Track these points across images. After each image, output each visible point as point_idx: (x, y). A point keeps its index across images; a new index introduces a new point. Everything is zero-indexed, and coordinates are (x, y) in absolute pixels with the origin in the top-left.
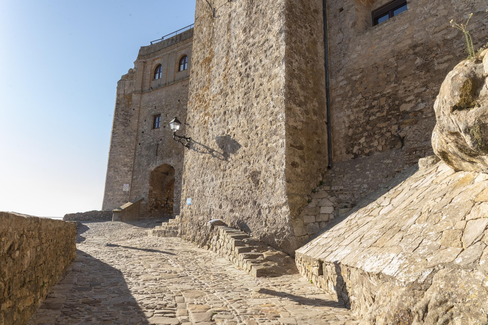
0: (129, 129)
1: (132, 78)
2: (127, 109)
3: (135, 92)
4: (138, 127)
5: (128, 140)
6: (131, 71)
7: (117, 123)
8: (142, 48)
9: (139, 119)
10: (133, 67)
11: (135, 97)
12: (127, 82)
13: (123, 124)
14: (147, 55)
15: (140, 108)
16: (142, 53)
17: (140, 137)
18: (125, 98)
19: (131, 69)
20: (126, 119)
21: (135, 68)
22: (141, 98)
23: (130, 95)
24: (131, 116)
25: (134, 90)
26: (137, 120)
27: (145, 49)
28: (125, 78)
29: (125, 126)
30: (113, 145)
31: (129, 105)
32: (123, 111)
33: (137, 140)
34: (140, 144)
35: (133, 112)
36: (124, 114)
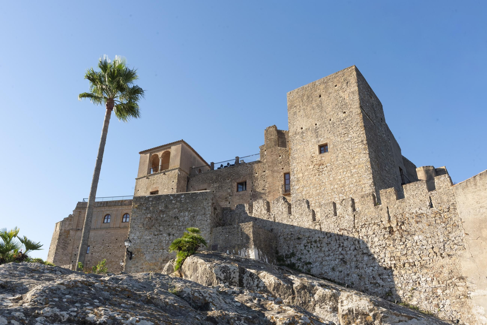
0: (66, 252)
1: (71, 220)
2: (66, 239)
3: (72, 229)
4: (72, 251)
5: (65, 259)
6: (70, 216)
7: (59, 248)
8: (79, 203)
9: (73, 246)
10: (72, 213)
11: (72, 233)
12: (67, 223)
13: (63, 248)
14: (83, 208)
15: (74, 239)
16: (78, 206)
17: (73, 258)
18: (65, 232)
19: (70, 215)
20: (65, 246)
21: (73, 214)
22: (76, 233)
23: (69, 231)
24: (68, 244)
25: (71, 228)
26: (72, 247)
27: (81, 204)
28: (66, 220)
29: (64, 250)
30: (55, 261)
31: (67, 237)
32: (63, 240)
33: (71, 259)
34: (72, 262)
35: (70, 242)
36: (63, 242)
